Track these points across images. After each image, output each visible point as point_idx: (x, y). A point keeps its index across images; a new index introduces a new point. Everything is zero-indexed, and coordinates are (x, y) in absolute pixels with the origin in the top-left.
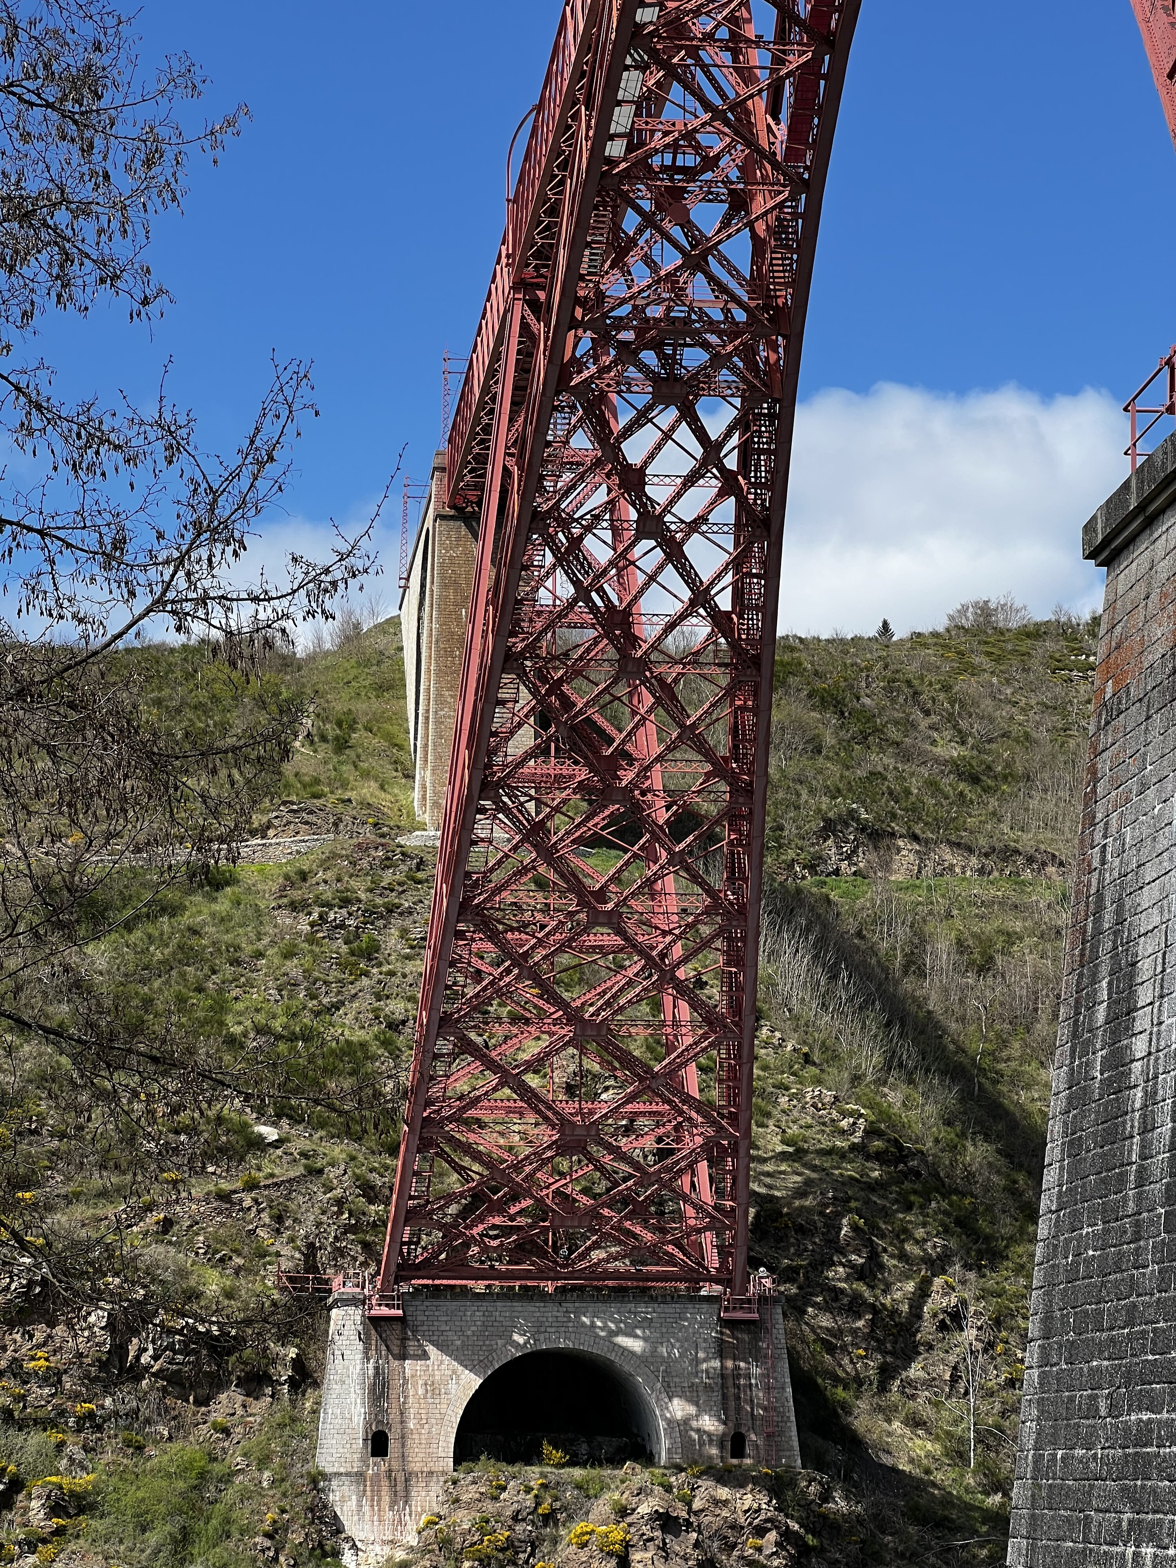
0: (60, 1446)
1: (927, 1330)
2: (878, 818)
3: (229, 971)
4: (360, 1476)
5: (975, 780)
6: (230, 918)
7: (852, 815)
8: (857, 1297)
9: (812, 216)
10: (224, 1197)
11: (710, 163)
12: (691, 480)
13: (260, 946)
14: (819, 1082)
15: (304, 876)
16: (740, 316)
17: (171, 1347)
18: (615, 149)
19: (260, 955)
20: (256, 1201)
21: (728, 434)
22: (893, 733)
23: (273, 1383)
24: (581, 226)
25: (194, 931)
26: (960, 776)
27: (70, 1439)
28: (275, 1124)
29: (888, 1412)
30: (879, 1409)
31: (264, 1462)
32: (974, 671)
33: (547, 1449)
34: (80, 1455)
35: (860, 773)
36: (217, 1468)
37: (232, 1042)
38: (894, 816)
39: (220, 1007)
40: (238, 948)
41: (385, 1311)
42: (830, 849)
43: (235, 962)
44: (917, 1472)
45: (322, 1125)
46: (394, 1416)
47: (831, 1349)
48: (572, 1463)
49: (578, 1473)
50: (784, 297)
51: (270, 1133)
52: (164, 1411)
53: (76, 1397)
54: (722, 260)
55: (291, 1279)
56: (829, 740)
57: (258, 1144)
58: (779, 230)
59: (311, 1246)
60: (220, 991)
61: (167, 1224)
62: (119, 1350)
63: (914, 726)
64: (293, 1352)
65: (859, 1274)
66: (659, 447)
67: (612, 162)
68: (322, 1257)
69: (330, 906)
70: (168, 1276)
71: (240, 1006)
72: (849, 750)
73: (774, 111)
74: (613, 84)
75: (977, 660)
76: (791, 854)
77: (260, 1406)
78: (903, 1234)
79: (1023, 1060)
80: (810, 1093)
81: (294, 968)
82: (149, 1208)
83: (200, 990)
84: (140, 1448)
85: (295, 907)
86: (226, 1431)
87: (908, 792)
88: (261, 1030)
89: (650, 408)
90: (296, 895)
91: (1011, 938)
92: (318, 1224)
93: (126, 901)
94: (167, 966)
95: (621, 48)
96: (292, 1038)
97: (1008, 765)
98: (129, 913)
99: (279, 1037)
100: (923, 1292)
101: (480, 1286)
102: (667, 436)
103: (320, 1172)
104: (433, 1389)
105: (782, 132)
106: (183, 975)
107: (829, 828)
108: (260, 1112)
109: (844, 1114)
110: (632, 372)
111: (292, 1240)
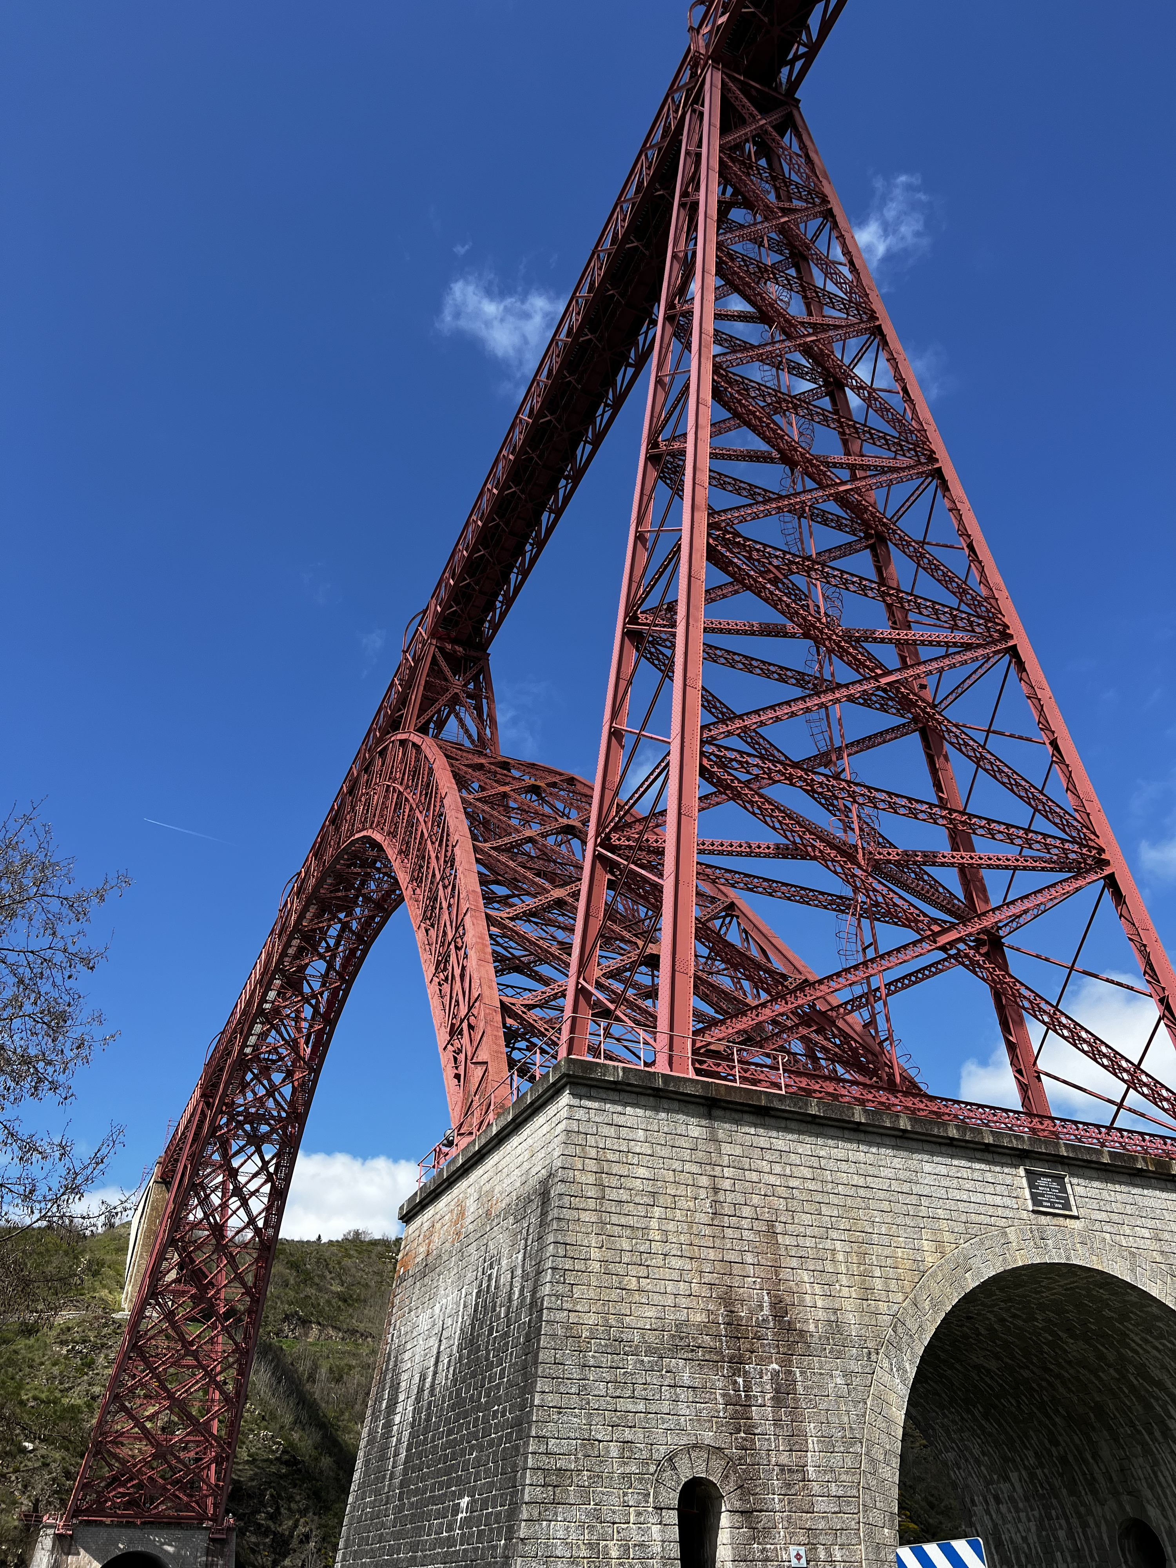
1: (294, 1543)
2: (306, 1315)
3: (27, 1370)
5: (345, 1301)
6: (33, 1346)
7: (296, 1313)
8: (268, 1529)
9: (315, 1082)
11: (281, 1059)
12: (255, 1175)
13: (43, 1360)
14: (266, 1428)
15: (69, 1329)
16: (284, 1114)
18: (248, 1050)
19: (42, 1364)
20: (17, 1478)
21: (272, 1159)
22: (317, 1280)
24: (230, 1076)
25: (16, 1352)
26: (340, 1299)
28: (32, 1442)
32: (350, 1257)
35: (302, 1296)
37: (22, 1403)
38: (312, 1314)
39: (20, 1387)
40: (33, 1360)
41: (64, 1532)
42: (285, 1327)
43: (31, 1367)
45: (54, 1442)
47: (253, 1551)
50: (301, 1109)
51: (30, 1446)
54: (280, 1093)
55: (25, 1516)
56: (292, 1282)
57: (24, 1450)
58: (303, 1084)
60: (21, 1379)
63: (325, 1277)
64: (19, 1551)
65: (271, 1517)
66: (245, 1161)
67: (246, 1055)
68: (41, 1505)
69: (77, 1343)
71: (28, 1387)
72: (299, 1286)
73: (307, 1043)
74: (251, 1028)
75: (352, 1252)
76: (270, 1328)
78: (291, 1498)
79: (349, 1421)
80: (262, 1433)
81: (56, 1370)
83: (12, 1379)
85: (63, 1343)
87: (319, 1305)
88: (35, 1398)
89: (244, 1146)
90: (64, 1337)
91: (351, 1367)
92: (42, 1490)
95: (256, 1016)
96: (49, 1402)
97: (359, 1295)
99: (43, 1402)
100: (296, 1526)
101: (108, 1521)
102: (249, 1158)
103: (48, 1465)
105: (308, 1051)
106: (6, 1372)
107: (287, 1318)
108: (28, 1436)
109: (275, 1443)
110: (240, 1132)
111: (29, 1497)
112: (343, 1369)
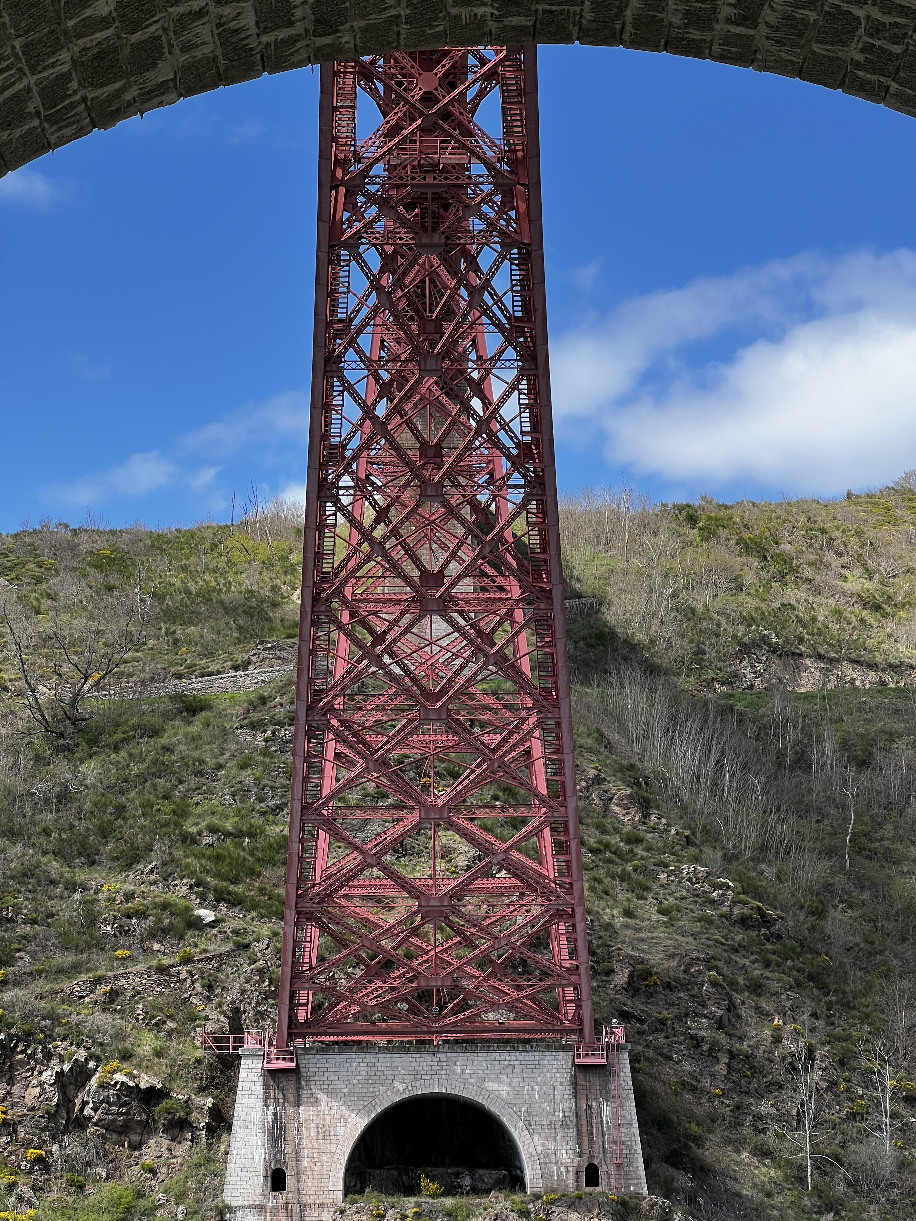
0: (11, 1186)
1: (777, 1072)
2: (787, 641)
3: (193, 781)
4: (261, 1208)
5: (877, 608)
6: (200, 737)
7: (764, 639)
8: (716, 1045)
10: (162, 970)
13: (221, 760)
14: (696, 860)
15: (263, 700)
17: (106, 1100)
19: (220, 767)
20: (190, 973)
22: (808, 572)
23: (194, 1129)
25: (167, 749)
26: (865, 606)
27: (21, 1180)
28: (215, 908)
29: (738, 1144)
30: (728, 1141)
31: (181, 1197)
32: (895, 521)
33: (424, 1182)
34: (28, 1193)
35: (776, 605)
36: (143, 1203)
37: (189, 840)
38: (801, 640)
39: (182, 813)
40: (202, 762)
41: (282, 1064)
42: (745, 668)
43: (199, 773)
44: (759, 1197)
45: (254, 906)
46: (290, 1156)
47: (689, 1088)
48: (444, 1194)
49: (449, 1202)
51: (207, 915)
52: (103, 1155)
53: (28, 1144)
55: (216, 1039)
56: (750, 578)
57: (196, 924)
59: (236, 1011)
60: (184, 797)
61: (114, 995)
62: (66, 1102)
63: (828, 566)
64: (209, 1102)
65: (721, 1024)
68: (247, 1018)
69: (281, 724)
70: (107, 1039)
71: (199, 809)
72: (767, 587)
75: (899, 513)
76: (711, 674)
77: (182, 1149)
78: (759, 989)
79: (895, 840)
80: (686, 869)
81: (247, 777)
82: (98, 981)
83: (166, 797)
84: (81, 1187)
85: (254, 726)
86: (152, 1171)
87: (814, 620)
88: (213, 830)
90: (255, 716)
91: (892, 736)
92: (243, 992)
93: (117, 725)
94: (142, 778)
96: (240, 835)
97: (908, 594)
98: (119, 736)
99: (228, 834)
100: (777, 1040)
103: (247, 946)
104: (324, 1131)
106: (154, 786)
107: (745, 651)
108: (202, 897)
109: (716, 887)
111: (219, 1005)
112: (873, 742)
